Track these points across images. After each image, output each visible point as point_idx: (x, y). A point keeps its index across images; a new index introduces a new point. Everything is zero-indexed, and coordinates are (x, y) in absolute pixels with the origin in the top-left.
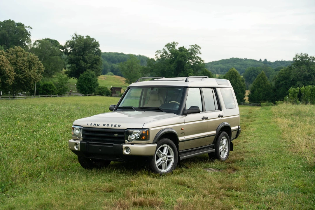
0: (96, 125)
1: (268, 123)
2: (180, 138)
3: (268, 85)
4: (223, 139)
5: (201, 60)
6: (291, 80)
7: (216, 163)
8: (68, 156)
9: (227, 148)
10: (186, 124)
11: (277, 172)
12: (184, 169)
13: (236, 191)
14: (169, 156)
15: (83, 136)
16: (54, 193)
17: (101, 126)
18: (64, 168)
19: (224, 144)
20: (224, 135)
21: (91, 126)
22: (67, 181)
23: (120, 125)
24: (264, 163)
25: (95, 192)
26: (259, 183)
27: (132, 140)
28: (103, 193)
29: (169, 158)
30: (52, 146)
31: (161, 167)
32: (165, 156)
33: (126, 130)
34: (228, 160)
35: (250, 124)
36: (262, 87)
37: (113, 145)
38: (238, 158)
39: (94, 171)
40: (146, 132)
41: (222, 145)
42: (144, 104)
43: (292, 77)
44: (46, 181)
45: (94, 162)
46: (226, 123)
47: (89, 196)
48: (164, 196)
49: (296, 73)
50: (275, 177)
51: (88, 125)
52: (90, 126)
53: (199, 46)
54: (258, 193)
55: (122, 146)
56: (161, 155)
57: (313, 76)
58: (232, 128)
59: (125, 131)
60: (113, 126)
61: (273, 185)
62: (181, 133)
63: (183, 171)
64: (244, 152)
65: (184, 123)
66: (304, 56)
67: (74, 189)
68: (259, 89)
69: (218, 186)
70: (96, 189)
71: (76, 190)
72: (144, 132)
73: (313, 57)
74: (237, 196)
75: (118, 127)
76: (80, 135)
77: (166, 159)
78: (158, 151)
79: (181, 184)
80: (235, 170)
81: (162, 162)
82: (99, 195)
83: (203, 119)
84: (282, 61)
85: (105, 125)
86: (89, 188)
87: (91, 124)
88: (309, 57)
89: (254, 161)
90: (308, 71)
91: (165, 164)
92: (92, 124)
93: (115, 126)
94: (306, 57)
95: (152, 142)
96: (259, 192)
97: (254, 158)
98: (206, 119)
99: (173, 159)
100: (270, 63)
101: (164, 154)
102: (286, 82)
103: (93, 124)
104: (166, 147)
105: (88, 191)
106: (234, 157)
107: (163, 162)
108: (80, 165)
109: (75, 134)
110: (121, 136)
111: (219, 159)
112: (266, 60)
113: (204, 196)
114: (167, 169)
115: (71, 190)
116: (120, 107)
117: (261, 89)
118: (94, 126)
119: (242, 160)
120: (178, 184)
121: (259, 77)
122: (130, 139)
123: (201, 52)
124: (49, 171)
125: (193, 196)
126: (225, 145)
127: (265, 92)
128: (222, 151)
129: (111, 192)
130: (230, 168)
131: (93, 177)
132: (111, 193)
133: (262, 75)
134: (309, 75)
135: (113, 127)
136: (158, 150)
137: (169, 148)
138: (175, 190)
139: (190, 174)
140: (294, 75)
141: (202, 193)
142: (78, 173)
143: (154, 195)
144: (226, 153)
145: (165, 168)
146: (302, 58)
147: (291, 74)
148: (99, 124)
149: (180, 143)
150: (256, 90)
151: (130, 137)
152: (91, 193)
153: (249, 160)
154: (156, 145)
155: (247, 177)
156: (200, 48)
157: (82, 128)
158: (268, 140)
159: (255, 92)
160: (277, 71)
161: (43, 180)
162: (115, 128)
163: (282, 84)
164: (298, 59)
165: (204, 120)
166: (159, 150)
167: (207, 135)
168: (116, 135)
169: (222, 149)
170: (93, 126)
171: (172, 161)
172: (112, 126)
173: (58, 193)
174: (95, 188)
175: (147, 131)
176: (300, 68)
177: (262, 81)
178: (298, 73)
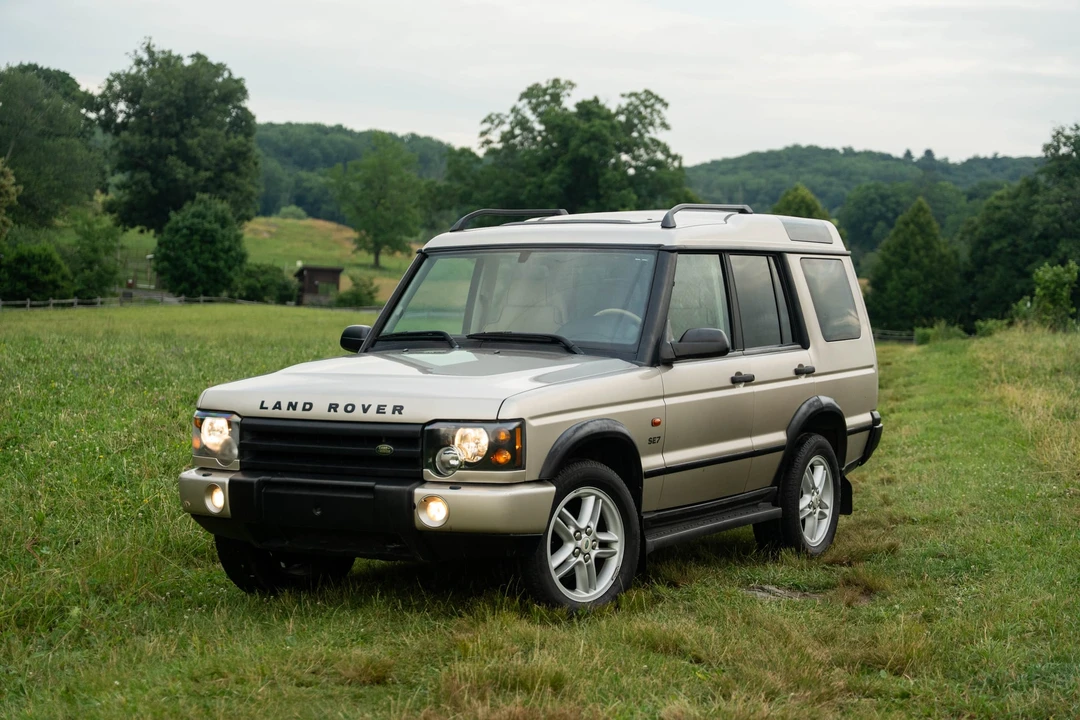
0: (300, 407)
1: (968, 404)
2: (649, 462)
3: (943, 256)
4: (812, 468)
5: (668, 155)
6: (1036, 234)
7: (789, 564)
8: (167, 542)
9: (829, 501)
10: (670, 401)
11: (1049, 596)
12: (663, 590)
13: (898, 674)
14: (603, 537)
15: (241, 455)
16: (140, 692)
17: (320, 411)
18: (160, 591)
19: (817, 485)
20: (817, 448)
21: (277, 413)
22: (183, 644)
23: (402, 408)
24: (986, 561)
25: (309, 685)
26: (986, 643)
27: (454, 468)
28: (347, 688)
29: (604, 545)
30: (93, 503)
31: (570, 581)
32: (588, 534)
33: (427, 428)
34: (835, 552)
35: (892, 411)
36: (917, 265)
37: (370, 490)
38: (872, 544)
39: (286, 599)
40: (512, 433)
41: (808, 492)
42: (483, 321)
43: (1039, 222)
44: (89, 643)
45: (283, 565)
46: (825, 400)
47: (290, 701)
48: (607, 697)
49: (1058, 206)
50: (1044, 616)
51: (262, 407)
52: (270, 412)
53: (661, 96)
54: (990, 681)
55: (411, 495)
56: (572, 530)
58: (851, 421)
59: (423, 429)
60: (372, 411)
61: (1044, 648)
62: (652, 441)
63: (658, 599)
64: (892, 520)
65: (663, 397)
67: (222, 675)
68: (906, 272)
69: (822, 654)
70: (313, 673)
71: (232, 677)
72: (503, 436)
74: (905, 695)
75: (394, 413)
76: (227, 452)
77: (593, 548)
78: (561, 516)
79: (666, 650)
80: (869, 591)
81: (574, 560)
82: (331, 697)
83: (738, 380)
84: (995, 159)
85: (337, 405)
86: (285, 668)
87: (278, 406)
89: (941, 556)
91: (588, 566)
92: (279, 403)
93: (378, 412)
95: (536, 478)
96: (994, 680)
97: (936, 540)
98: (748, 380)
99: (618, 548)
100: (945, 167)
101: (583, 525)
102: (1014, 244)
103: (284, 406)
104: (592, 498)
105: (284, 682)
106: (857, 542)
107: (581, 558)
108: (224, 578)
109: (205, 447)
110: (405, 450)
111: (798, 550)
112: (929, 153)
113: (771, 696)
114: (598, 590)
115: (212, 679)
116: (392, 335)
117: (915, 272)
118: (291, 414)
119: (892, 550)
120: (654, 647)
121: (906, 224)
122: (445, 464)
123: (667, 122)
124: (99, 604)
125: (726, 696)
126: (820, 490)
127: (930, 286)
128: (810, 515)
129: (378, 683)
130: (848, 583)
131: (291, 625)
132: (380, 689)
133: (916, 215)
135: (372, 415)
136: (561, 511)
137: (604, 501)
138: (646, 673)
139: (691, 610)
140: (1049, 215)
141: (759, 684)
142: (223, 611)
143: (564, 695)
144: (825, 524)
145: (589, 586)
147: (1035, 212)
148: (311, 405)
149: (646, 481)
150: (895, 277)
151: (443, 455)
152: (295, 689)
153: (922, 550)
154: (553, 489)
155: (927, 618)
156: (666, 105)
157: (239, 419)
158: (978, 471)
159: (890, 285)
160: (977, 201)
161: (80, 639)
162: (380, 418)
163: (999, 251)
164: (1064, 150)
165: (742, 385)
166: (564, 510)
167: (753, 447)
168: (385, 448)
169: (809, 506)
170: (284, 412)
171: (614, 554)
172: (365, 410)
173: (156, 690)
174: (311, 668)
175: (514, 429)
176: (1071, 186)
177: (919, 240)
178: (1064, 206)
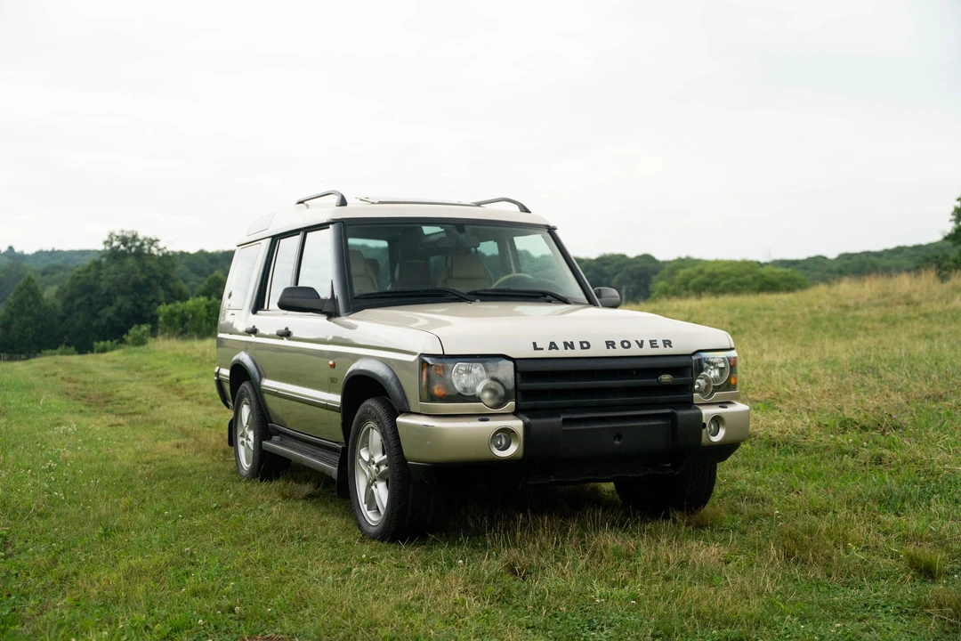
0: (577, 346)
3: (46, 308)
6: (104, 292)
17: (598, 350)
21: (553, 353)
36: (30, 314)
43: (104, 286)
49: (114, 276)
51: (536, 348)
52: (547, 352)
57: (154, 282)
60: (647, 346)
66: (129, 236)
68: (24, 318)
73: (151, 239)
84: (53, 252)
85: (613, 342)
87: (553, 346)
88: (140, 237)
90: (143, 271)
93: (652, 347)
94: (135, 238)
100: (22, 257)
102: (89, 299)
103: (560, 345)
112: (11, 248)
117: (29, 318)
121: (21, 289)
127: (40, 326)
133: (27, 284)
134: (144, 280)
135: (647, 350)
140: (110, 281)
146: (124, 240)
147: (101, 280)
148: (588, 344)
150: (16, 321)
159: (13, 327)
160: (48, 276)
162: (656, 351)
163: (81, 304)
164: (115, 244)
168: (665, 378)
170: (562, 352)
172: (641, 345)
176: (122, 264)
177: (30, 298)
178: (119, 276)
